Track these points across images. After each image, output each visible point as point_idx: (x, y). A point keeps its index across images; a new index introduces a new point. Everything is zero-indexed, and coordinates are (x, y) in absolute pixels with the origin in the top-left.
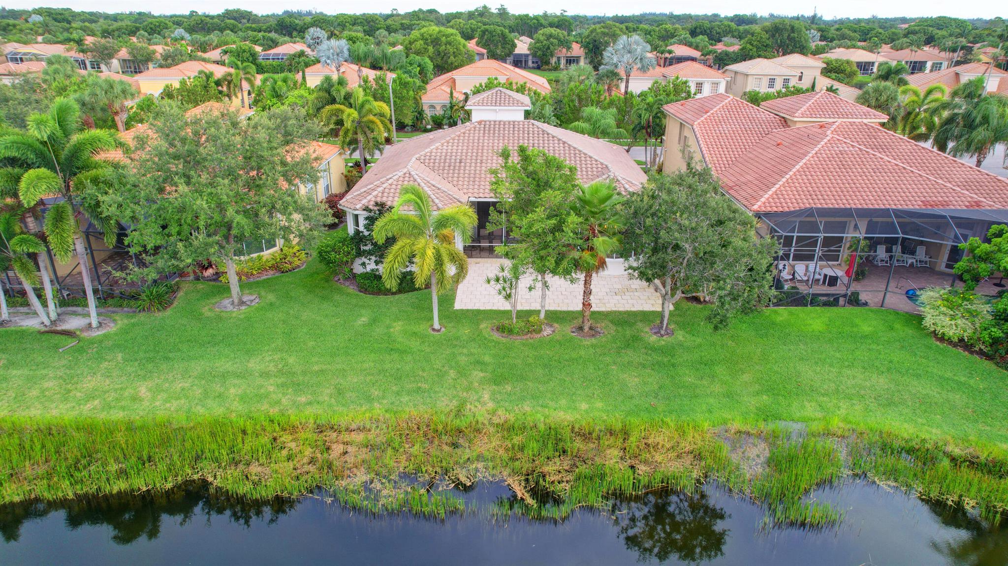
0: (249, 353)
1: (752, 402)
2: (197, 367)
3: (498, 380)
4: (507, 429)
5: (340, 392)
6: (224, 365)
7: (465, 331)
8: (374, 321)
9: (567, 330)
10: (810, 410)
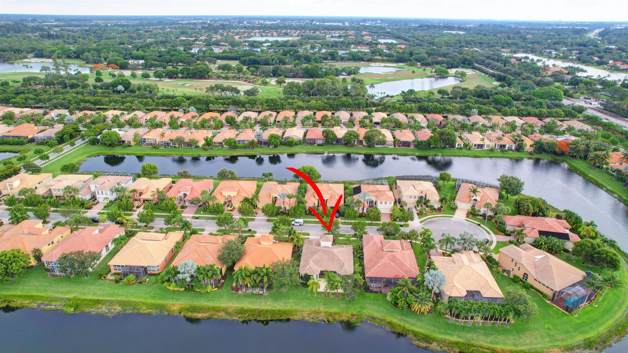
0: (289, 299)
1: (358, 310)
2: (282, 301)
3: (324, 305)
4: (325, 312)
5: (303, 306)
6: (286, 301)
7: (320, 296)
8: (306, 294)
9: (334, 296)
10: (365, 311)
